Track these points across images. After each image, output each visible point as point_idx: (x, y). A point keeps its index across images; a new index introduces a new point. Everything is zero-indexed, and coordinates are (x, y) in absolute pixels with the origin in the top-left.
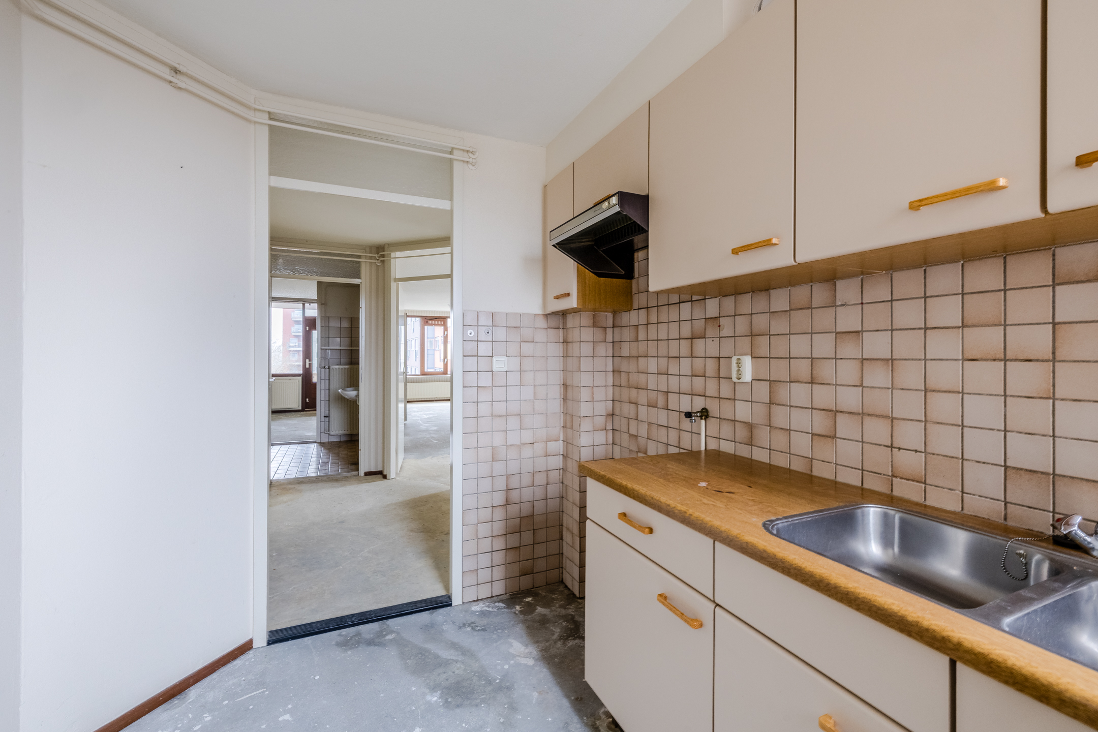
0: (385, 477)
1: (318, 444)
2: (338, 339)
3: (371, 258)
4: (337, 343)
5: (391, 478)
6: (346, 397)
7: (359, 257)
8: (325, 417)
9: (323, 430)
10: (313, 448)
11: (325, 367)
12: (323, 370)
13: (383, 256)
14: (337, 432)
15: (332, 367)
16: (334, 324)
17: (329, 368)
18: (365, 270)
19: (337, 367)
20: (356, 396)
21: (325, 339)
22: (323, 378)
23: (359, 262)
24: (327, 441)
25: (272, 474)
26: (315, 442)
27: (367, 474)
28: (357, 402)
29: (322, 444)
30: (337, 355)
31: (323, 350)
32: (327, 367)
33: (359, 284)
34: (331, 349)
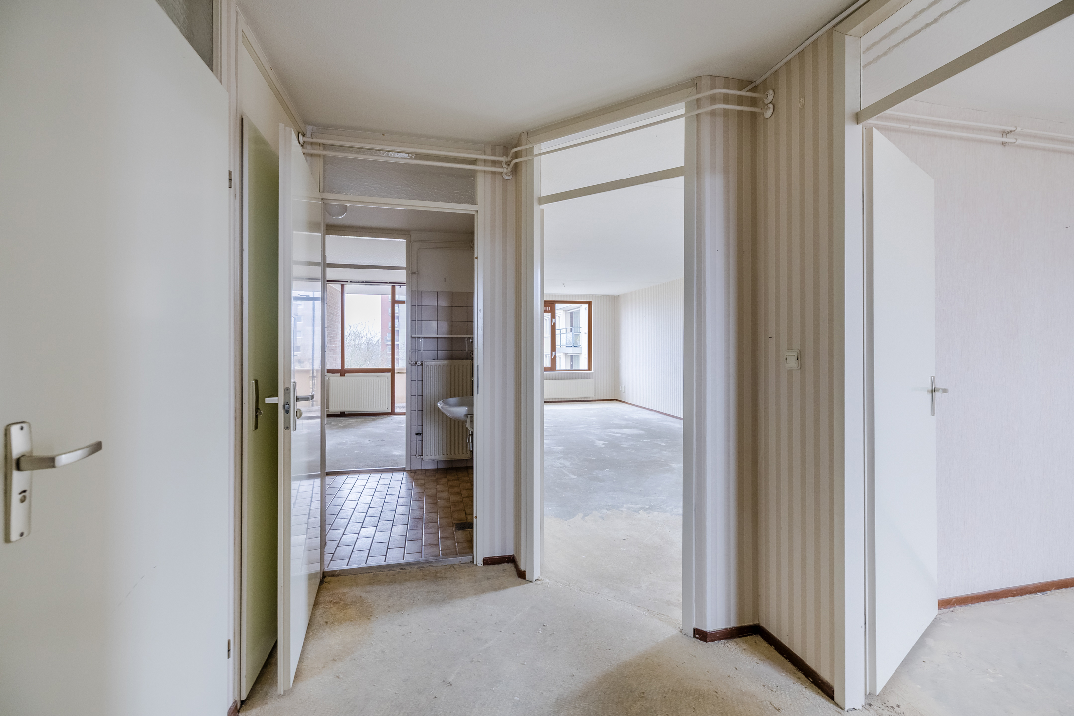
0: (521, 575)
1: (407, 472)
2: (434, 324)
3: (494, 163)
4: (434, 328)
5: (535, 578)
6: (448, 414)
7: (473, 162)
8: (416, 434)
9: (414, 454)
10: (401, 478)
11: (416, 364)
12: (414, 367)
13: (517, 155)
14: (433, 457)
15: (425, 364)
16: (429, 301)
17: (422, 365)
18: (483, 187)
19: (433, 363)
20: (466, 415)
21: (415, 321)
22: (413, 378)
23: (475, 171)
24: (420, 468)
25: (326, 563)
26: (404, 470)
27: (488, 562)
28: (468, 425)
29: (413, 474)
30: (432, 345)
31: (413, 339)
32: (419, 363)
33: (473, 215)
34: (424, 337)
